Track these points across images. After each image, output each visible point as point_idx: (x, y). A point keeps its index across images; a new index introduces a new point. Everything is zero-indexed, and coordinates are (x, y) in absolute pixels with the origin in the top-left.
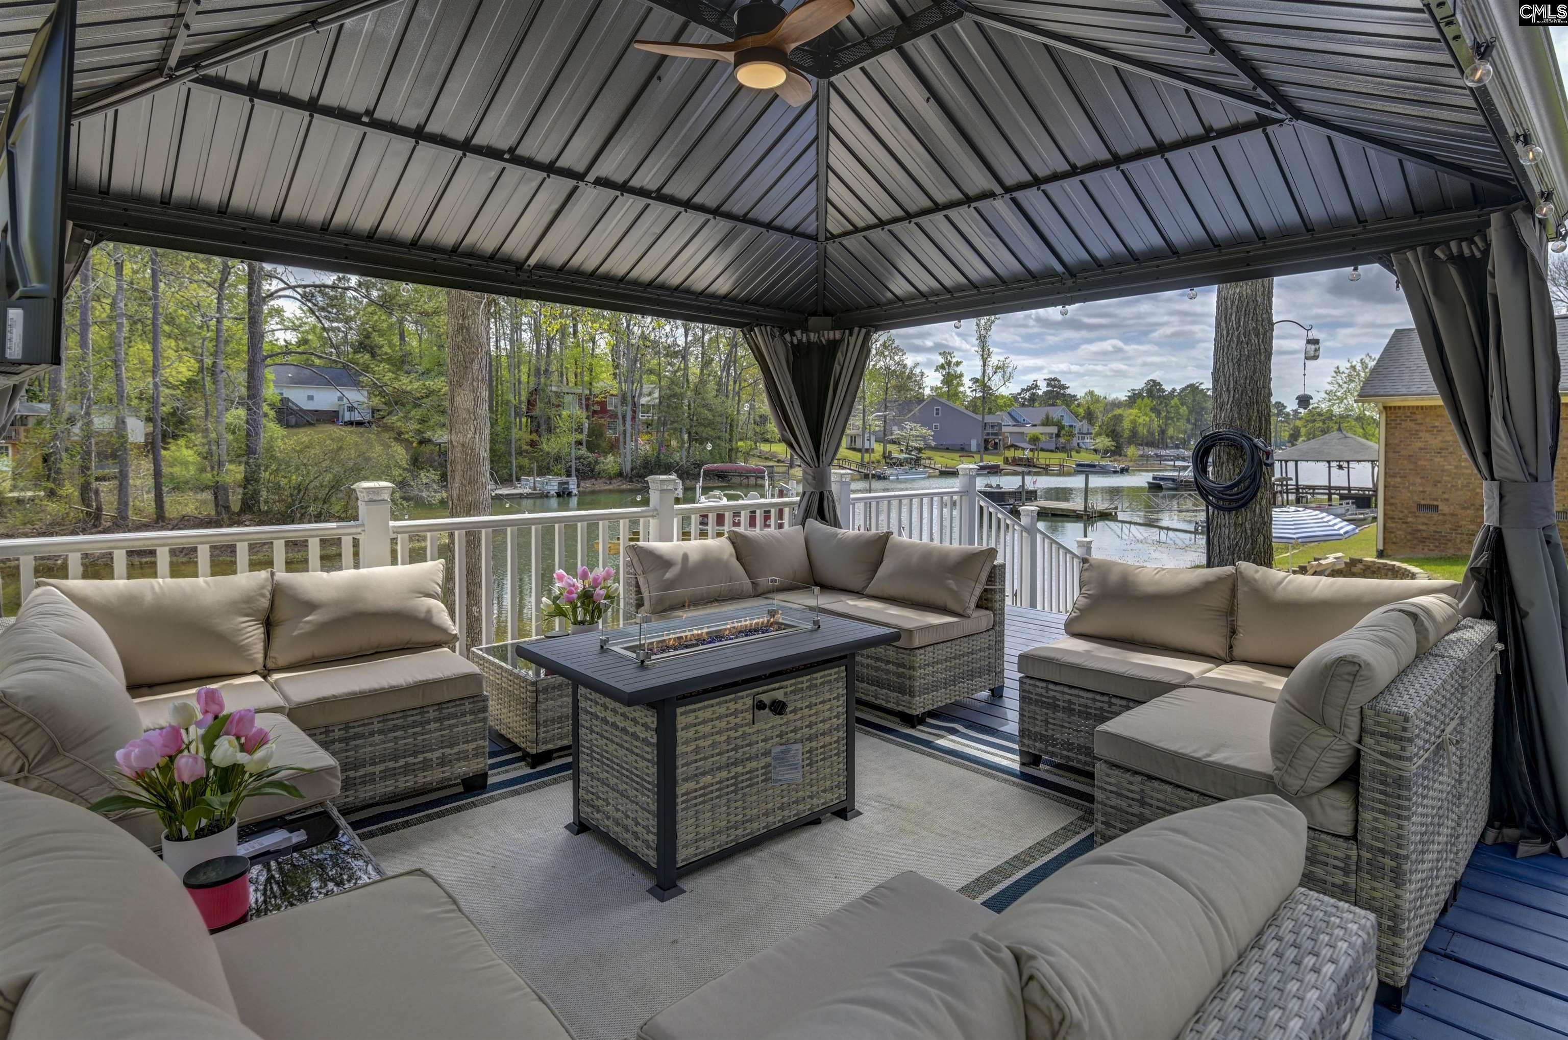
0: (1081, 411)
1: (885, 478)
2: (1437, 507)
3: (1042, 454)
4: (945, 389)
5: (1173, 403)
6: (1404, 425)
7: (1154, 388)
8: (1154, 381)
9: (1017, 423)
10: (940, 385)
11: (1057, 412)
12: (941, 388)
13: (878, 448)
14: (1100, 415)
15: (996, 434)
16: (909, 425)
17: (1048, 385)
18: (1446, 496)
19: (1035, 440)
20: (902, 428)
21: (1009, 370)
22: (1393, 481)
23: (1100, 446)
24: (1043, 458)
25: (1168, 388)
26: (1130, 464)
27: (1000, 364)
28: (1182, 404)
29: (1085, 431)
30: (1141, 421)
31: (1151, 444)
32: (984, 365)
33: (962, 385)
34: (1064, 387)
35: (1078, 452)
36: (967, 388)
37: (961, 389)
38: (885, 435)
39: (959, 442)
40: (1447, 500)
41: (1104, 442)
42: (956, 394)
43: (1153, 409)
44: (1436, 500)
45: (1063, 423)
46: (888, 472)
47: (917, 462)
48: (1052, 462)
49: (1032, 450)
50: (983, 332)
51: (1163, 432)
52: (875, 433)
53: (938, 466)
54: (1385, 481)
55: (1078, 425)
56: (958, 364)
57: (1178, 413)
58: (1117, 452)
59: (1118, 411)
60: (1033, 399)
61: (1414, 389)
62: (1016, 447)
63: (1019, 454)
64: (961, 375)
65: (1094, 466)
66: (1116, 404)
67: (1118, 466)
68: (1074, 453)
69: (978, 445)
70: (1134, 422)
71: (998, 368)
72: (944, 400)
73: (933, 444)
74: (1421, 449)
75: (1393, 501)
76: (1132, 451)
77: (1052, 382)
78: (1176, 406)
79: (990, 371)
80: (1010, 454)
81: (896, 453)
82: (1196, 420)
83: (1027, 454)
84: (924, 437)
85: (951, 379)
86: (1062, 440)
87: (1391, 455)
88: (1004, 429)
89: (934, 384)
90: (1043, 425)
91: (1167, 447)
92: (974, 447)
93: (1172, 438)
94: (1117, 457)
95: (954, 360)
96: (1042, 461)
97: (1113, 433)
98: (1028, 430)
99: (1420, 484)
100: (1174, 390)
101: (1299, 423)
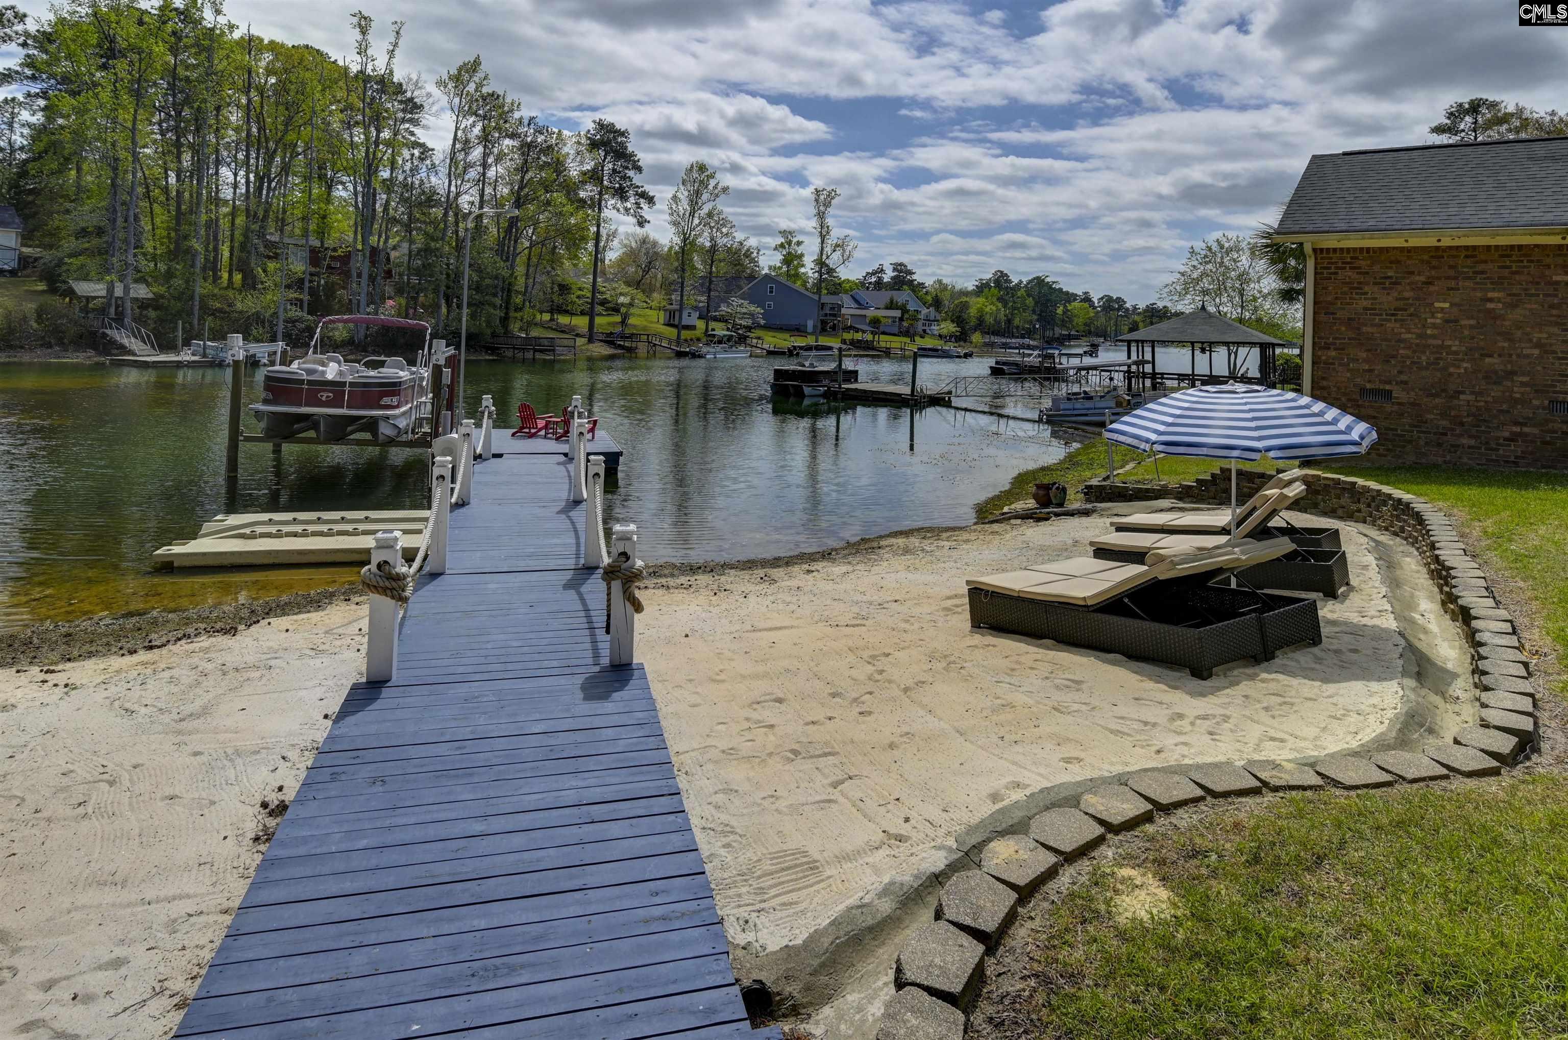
0: (929, 298)
1: (700, 357)
2: (1390, 392)
3: (882, 337)
4: (785, 269)
5: (1019, 294)
6: (1341, 274)
7: (1001, 279)
8: (1001, 272)
9: (860, 304)
10: (779, 265)
11: (903, 296)
12: (780, 268)
13: (701, 325)
14: (946, 303)
15: (835, 315)
16: (736, 301)
17: (894, 270)
18: (1403, 377)
19: (875, 322)
20: (729, 304)
21: (849, 248)
22: (1324, 355)
23: (945, 332)
24: (884, 341)
25: (1015, 280)
26: (975, 350)
27: (840, 242)
28: (1029, 295)
29: (932, 318)
30: (988, 309)
31: (996, 333)
32: (823, 242)
33: (803, 266)
34: (911, 273)
35: (922, 337)
36: (809, 269)
37: (802, 270)
38: (708, 311)
39: (794, 322)
40: (1406, 383)
41: (949, 327)
42: (797, 275)
43: (1000, 299)
44: (1389, 383)
45: (908, 307)
46: (705, 350)
47: (742, 340)
48: (893, 345)
49: (872, 333)
50: (822, 208)
51: (1009, 321)
52: (696, 308)
53: (766, 346)
54: (1314, 354)
55: (925, 311)
56: (799, 243)
57: (1023, 303)
58: (962, 337)
59: (964, 299)
60: (879, 285)
61: (1357, 224)
62: (857, 330)
63: (858, 336)
64: (802, 255)
65: (937, 350)
66: (965, 293)
67: (962, 351)
68: (917, 339)
69: (815, 327)
70: (980, 310)
71: (837, 246)
72: (783, 280)
73: (762, 322)
74: (1366, 309)
75: (1325, 383)
76: (976, 337)
77: (899, 268)
78: (1022, 296)
79: (828, 249)
80: (848, 336)
81: (720, 330)
82: (1042, 311)
83: (869, 337)
84: (752, 315)
85: (792, 259)
86: (905, 324)
87: (1322, 317)
88: (843, 311)
89: (772, 264)
90: (887, 308)
91: (1013, 337)
92: (810, 328)
93: (1018, 327)
94: (962, 343)
95: (795, 240)
96: (883, 344)
97: (959, 320)
98: (871, 313)
99: (1366, 361)
100: (1021, 282)
101: (1137, 318)
